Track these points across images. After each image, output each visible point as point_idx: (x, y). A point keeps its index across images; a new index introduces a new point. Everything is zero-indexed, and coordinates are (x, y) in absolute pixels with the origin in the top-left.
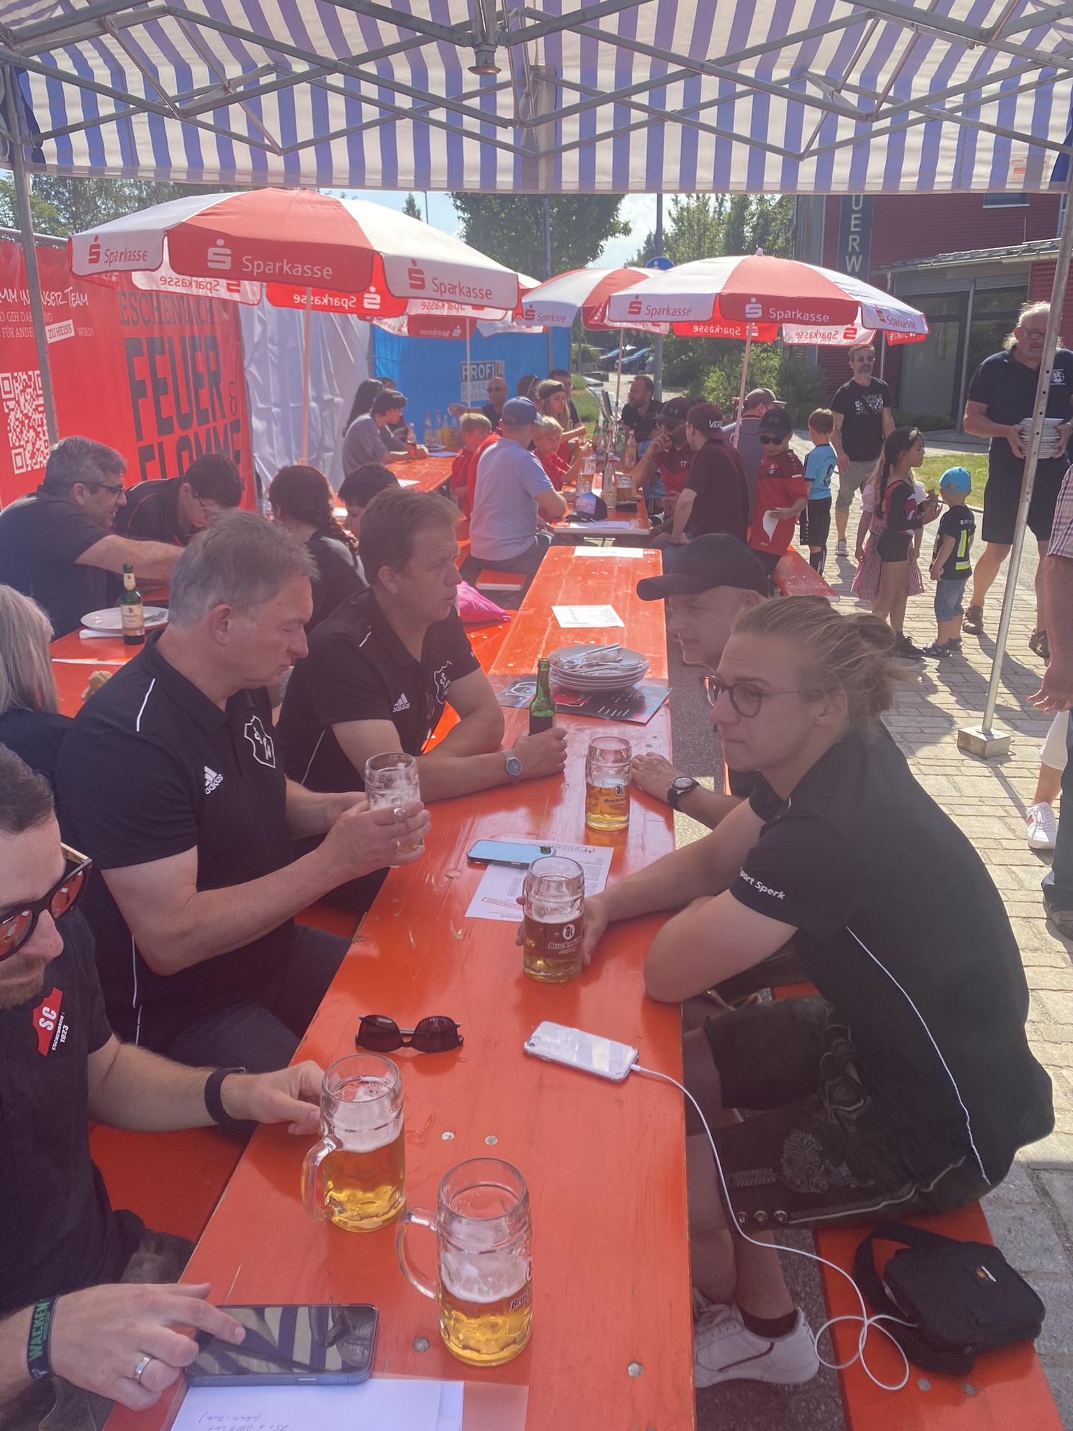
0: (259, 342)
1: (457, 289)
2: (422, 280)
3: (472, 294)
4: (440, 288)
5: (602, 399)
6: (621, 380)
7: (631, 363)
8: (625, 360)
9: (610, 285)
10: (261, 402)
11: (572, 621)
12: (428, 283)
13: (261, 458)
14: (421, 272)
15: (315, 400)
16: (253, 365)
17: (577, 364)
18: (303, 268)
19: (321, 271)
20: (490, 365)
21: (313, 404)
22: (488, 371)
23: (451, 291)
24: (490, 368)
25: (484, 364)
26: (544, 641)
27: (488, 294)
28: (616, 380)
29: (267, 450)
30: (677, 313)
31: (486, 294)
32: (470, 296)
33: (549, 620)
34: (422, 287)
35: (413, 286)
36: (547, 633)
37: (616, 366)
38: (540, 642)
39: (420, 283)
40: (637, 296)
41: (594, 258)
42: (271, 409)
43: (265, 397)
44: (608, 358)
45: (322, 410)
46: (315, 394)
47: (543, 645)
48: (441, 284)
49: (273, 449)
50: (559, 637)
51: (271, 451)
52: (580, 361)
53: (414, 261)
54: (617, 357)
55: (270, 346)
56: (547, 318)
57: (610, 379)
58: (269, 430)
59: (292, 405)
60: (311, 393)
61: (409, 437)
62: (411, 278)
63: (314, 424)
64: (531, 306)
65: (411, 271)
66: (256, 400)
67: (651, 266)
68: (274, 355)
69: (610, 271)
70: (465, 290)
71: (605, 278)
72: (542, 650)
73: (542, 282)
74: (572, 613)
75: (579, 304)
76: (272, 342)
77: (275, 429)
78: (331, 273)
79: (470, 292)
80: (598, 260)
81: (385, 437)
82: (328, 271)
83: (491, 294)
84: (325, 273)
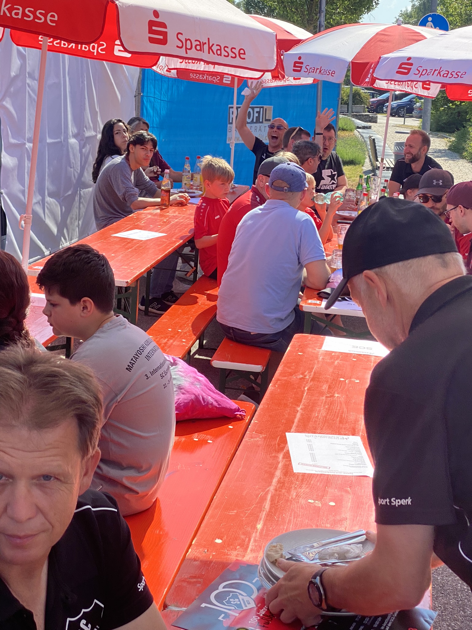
0: (16, 77)
1: (206, 47)
2: (165, 34)
3: (224, 53)
4: (185, 44)
5: (369, 143)
6: (390, 122)
7: (400, 107)
8: (395, 103)
9: (381, 41)
10: (13, 138)
11: (309, 461)
12: (171, 37)
13: (7, 194)
14: (164, 25)
15: (75, 136)
16: (8, 99)
17: (348, 104)
18: (23, 12)
19: (45, 16)
20: (258, 110)
21: (73, 141)
22: (256, 115)
23: (198, 48)
24: (259, 112)
25: (253, 108)
26: (269, 497)
27: (241, 53)
28: (385, 121)
29: (16, 187)
30: (449, 75)
31: (240, 54)
32: (220, 55)
33: (281, 456)
34: (164, 42)
35: (152, 40)
36: (275, 480)
37: (385, 110)
38: (263, 499)
39: (161, 37)
40: (409, 59)
41: (369, 9)
42: (25, 144)
43: (18, 131)
44: (378, 101)
45: (82, 147)
46: (75, 131)
47: (267, 505)
48: (186, 40)
49: (23, 186)
50: (289, 491)
51: (22, 188)
52: (350, 102)
53: (156, 13)
54: (387, 100)
55: (28, 81)
56: (314, 70)
57: (378, 121)
58: (20, 166)
59: (49, 141)
60: (72, 129)
61: (164, 184)
62: (151, 31)
63: (72, 160)
64: (300, 58)
65: (151, 24)
66: (8, 135)
67: (423, 23)
68: (33, 91)
69: (383, 27)
70: (215, 48)
71: (377, 34)
72: (263, 515)
73: (315, 33)
74: (311, 448)
75: (350, 59)
76: (31, 76)
77: (27, 164)
78: (56, 19)
79: (220, 50)
80: (372, 12)
81: (139, 182)
82: (53, 16)
83: (244, 54)
84: (49, 18)
